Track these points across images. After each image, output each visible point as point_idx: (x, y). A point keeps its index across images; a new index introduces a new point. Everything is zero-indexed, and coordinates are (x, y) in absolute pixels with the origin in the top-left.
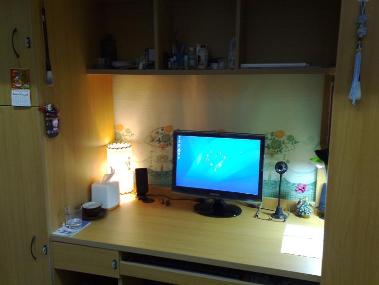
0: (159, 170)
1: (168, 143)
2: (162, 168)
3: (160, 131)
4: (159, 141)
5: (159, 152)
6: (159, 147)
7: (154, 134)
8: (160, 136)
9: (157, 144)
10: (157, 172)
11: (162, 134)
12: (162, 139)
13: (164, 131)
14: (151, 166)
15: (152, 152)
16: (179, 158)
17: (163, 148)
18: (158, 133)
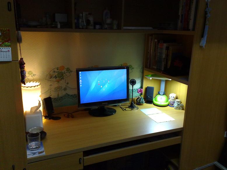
0: (56, 96)
1: (62, 77)
2: (58, 95)
3: (56, 70)
4: (56, 77)
5: (56, 85)
6: (56, 81)
7: (52, 73)
8: (56, 74)
9: (54, 79)
10: (55, 98)
11: (57, 72)
12: (58, 76)
13: (58, 70)
14: (51, 95)
15: (51, 85)
16: (81, 86)
17: (58, 81)
18: (55, 71)
